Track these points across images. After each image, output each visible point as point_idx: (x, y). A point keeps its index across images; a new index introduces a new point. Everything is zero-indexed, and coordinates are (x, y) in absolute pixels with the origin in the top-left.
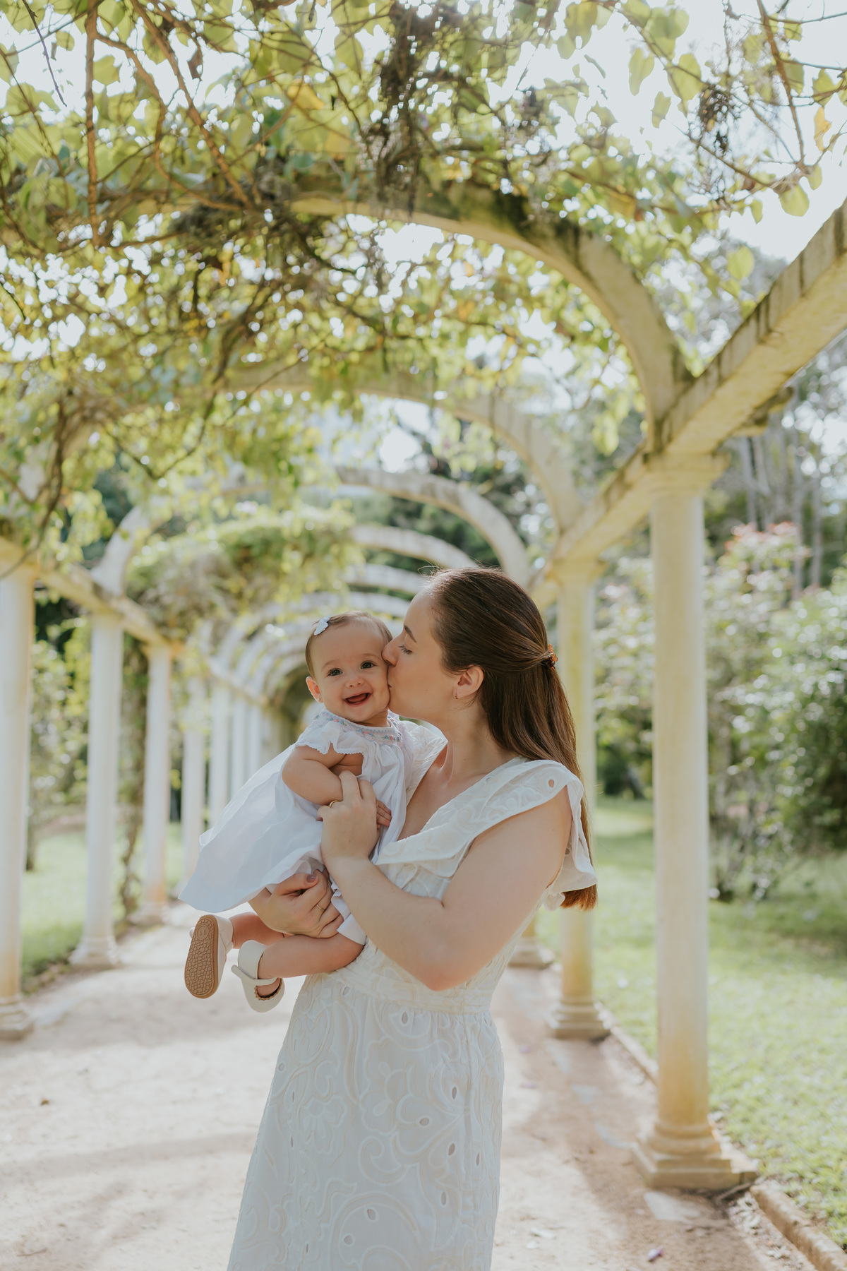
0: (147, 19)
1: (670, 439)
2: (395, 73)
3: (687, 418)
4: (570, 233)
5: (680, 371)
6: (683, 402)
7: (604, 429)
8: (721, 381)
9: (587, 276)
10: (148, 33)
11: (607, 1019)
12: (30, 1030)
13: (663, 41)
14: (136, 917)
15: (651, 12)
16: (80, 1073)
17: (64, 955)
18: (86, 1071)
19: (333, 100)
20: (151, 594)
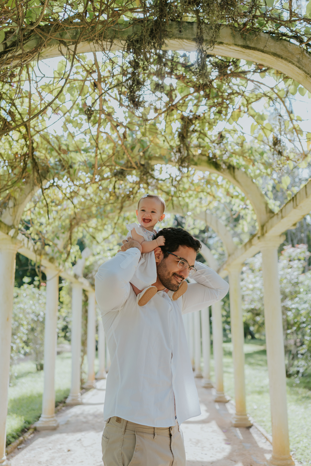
0: (112, 123)
1: (266, 232)
2: (183, 135)
3: (272, 227)
4: (232, 169)
5: (268, 210)
6: (270, 221)
7: (243, 225)
8: (282, 217)
9: (238, 181)
10: (111, 127)
11: (251, 420)
12: (58, 426)
13: (260, 121)
14: (85, 386)
15: (257, 113)
16: (78, 441)
17: (63, 400)
18: (80, 440)
19: (164, 141)
20: (90, 275)
